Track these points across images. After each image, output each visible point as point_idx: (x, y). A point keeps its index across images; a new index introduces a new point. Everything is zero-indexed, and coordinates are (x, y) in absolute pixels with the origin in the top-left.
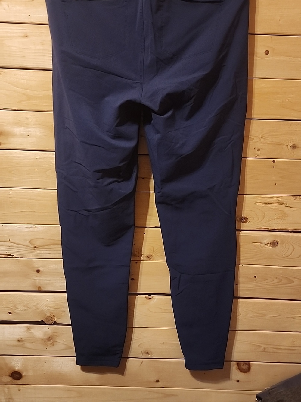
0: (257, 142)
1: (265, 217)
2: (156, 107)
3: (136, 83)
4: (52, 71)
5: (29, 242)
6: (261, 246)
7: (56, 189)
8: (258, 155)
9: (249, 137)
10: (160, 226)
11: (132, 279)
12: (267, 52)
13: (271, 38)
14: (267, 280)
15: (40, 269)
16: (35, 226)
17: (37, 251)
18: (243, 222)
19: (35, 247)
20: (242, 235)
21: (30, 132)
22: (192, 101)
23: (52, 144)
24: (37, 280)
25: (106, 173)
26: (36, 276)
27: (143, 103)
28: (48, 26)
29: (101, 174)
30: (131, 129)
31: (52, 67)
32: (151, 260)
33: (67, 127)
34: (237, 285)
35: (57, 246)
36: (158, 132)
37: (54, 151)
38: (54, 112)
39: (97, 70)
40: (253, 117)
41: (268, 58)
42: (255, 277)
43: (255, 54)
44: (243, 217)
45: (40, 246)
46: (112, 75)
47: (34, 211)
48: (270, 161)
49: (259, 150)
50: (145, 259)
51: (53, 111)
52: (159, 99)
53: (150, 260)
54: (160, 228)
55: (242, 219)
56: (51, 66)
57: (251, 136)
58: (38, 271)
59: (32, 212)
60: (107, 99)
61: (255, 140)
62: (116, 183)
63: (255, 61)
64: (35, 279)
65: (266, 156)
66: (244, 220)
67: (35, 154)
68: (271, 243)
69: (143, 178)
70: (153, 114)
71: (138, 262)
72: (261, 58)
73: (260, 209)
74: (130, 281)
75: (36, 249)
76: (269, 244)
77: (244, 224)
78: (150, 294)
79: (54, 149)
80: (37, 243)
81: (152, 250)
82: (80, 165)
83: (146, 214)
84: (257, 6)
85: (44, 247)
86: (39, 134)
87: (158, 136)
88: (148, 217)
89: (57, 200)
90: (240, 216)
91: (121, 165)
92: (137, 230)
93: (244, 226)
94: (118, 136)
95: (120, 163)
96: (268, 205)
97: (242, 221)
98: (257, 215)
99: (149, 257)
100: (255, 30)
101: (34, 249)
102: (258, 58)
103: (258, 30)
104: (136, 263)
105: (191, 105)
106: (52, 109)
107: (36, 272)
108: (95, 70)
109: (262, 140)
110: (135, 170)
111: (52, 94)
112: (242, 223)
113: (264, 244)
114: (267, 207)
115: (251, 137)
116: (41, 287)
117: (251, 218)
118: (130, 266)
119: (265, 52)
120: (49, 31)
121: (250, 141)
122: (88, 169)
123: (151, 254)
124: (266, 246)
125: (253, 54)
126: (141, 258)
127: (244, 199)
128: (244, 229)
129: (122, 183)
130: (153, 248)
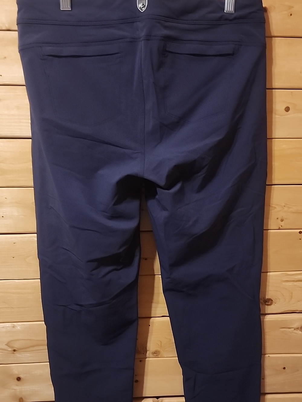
0: (280, 211)
1: (293, 297)
2: (162, 182)
3: (136, 153)
4: (31, 140)
5: (5, 345)
6: (289, 332)
7: (40, 278)
8: (282, 226)
9: (270, 206)
10: (168, 315)
11: (137, 381)
12: (287, 109)
13: (292, 93)
14: (298, 370)
15: (21, 376)
16: (14, 325)
17: (17, 355)
18: (268, 305)
19: (14, 351)
20: (267, 320)
21: (4, 212)
22: (204, 171)
23: (33, 225)
24: (18, 390)
25: (101, 262)
26: (17, 385)
27: (146, 178)
28: (25, 87)
29: (95, 264)
30: (131, 206)
31: (31, 135)
32: (159, 356)
33: (51, 207)
34: (263, 379)
35: (41, 348)
36: (164, 209)
37: (36, 232)
38: (35, 187)
39: (88, 140)
40: (274, 182)
41: (288, 116)
42: (284, 368)
43: (274, 112)
44: (267, 299)
45: (20, 349)
46: (107, 145)
47: (12, 307)
48: (296, 232)
49: (282, 220)
50: (151, 355)
51: (33, 186)
52: (165, 171)
53: (157, 357)
54: (169, 318)
55: (267, 302)
56: (29, 134)
57: (272, 204)
58: (18, 379)
59: (8, 307)
60: (101, 172)
61: (278, 209)
62: (115, 271)
63: (273, 120)
64: (15, 389)
65: (291, 227)
66: (269, 302)
67: (12, 238)
68: (301, 328)
69: (146, 259)
70: (158, 189)
71: (143, 360)
72: (281, 116)
73: (286, 289)
74: (134, 383)
75: (15, 352)
76: (299, 329)
77: (269, 306)
78: (158, 398)
79: (35, 230)
80: (17, 345)
81: (160, 344)
82: (69, 252)
83: (150, 301)
84: (273, 58)
85: (24, 349)
86: (17, 214)
87: (165, 214)
88: (154, 305)
89: (40, 292)
90: (264, 298)
91: (121, 250)
92: (141, 322)
93: (269, 309)
94: (116, 216)
95: (120, 248)
96: (295, 283)
97: (267, 303)
98: (283, 295)
99: (156, 354)
100: (273, 84)
101: (14, 353)
102: (277, 116)
103: (276, 84)
104: (141, 361)
105: (203, 176)
106: (32, 184)
107: (16, 381)
108: (85, 140)
109: (286, 209)
110: (137, 253)
111: (32, 167)
112: (266, 306)
113: (293, 329)
114: (295, 285)
115: (273, 206)
116: (23, 398)
117: (276, 299)
118: (134, 369)
119: (285, 109)
120: (26, 93)
121: (272, 210)
122: (79, 258)
123: (159, 349)
124: (295, 331)
125: (271, 112)
126: (146, 354)
127: (268, 278)
128: (269, 312)
129: (122, 270)
130: (161, 342)
